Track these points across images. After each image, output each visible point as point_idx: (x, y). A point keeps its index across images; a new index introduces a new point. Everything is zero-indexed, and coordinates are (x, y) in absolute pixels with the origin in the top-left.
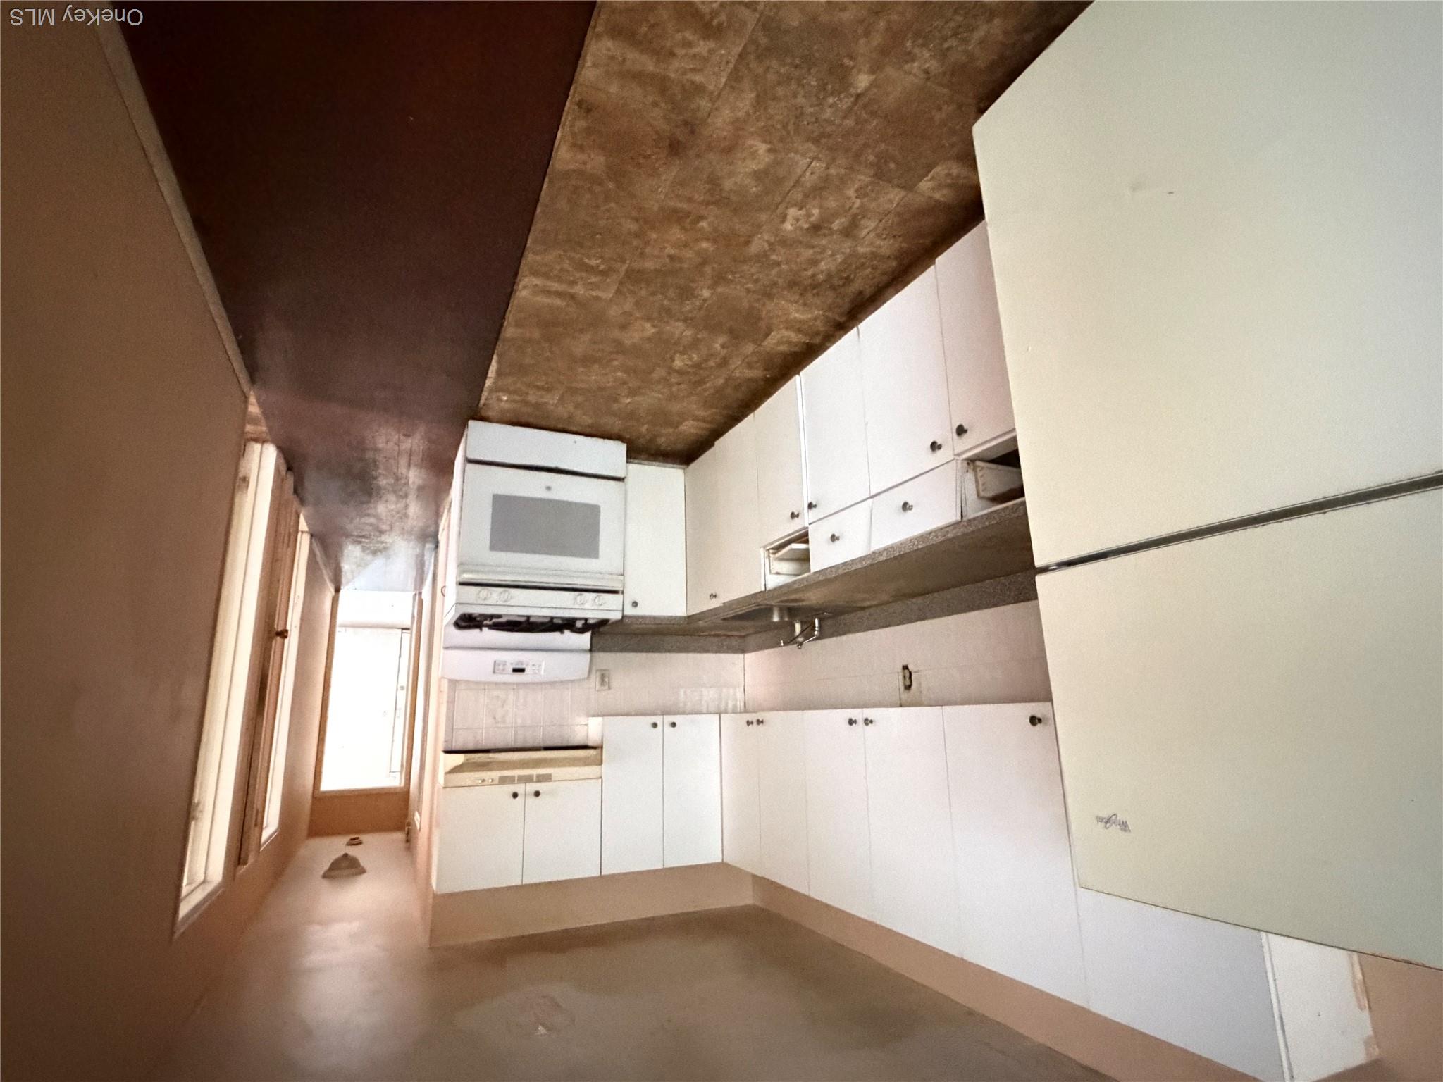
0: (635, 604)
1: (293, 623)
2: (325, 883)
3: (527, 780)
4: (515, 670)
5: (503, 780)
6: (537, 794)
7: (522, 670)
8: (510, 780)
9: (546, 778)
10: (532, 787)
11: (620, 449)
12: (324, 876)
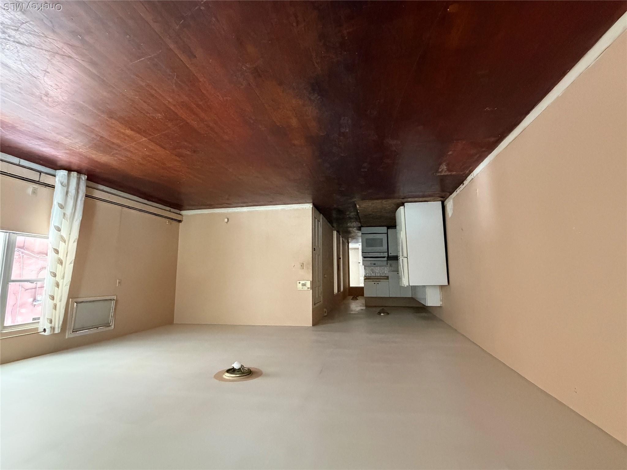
0: (391, 253)
1: (341, 257)
2: (352, 301)
3: (376, 281)
4: (374, 264)
5: (373, 281)
6: (378, 284)
7: (375, 264)
8: (374, 281)
9: (380, 281)
10: (377, 282)
11: (385, 228)
12: (351, 299)
